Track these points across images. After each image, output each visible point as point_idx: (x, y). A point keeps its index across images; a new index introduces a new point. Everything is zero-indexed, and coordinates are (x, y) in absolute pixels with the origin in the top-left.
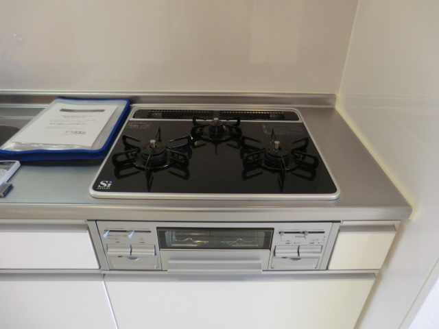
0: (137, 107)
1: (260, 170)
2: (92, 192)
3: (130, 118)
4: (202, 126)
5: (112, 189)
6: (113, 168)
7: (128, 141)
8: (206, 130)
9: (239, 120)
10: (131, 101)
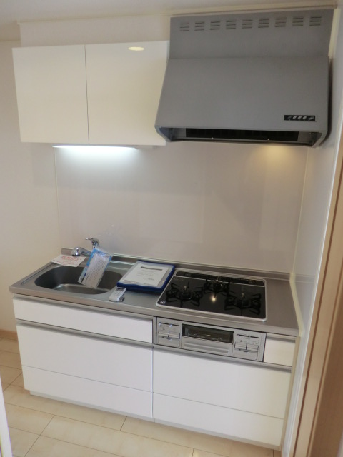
0: (178, 269)
1: (233, 307)
2: (157, 305)
3: (174, 275)
4: (210, 283)
5: (166, 305)
6: (166, 296)
7: (174, 286)
8: (212, 286)
9: (229, 282)
10: (175, 266)
